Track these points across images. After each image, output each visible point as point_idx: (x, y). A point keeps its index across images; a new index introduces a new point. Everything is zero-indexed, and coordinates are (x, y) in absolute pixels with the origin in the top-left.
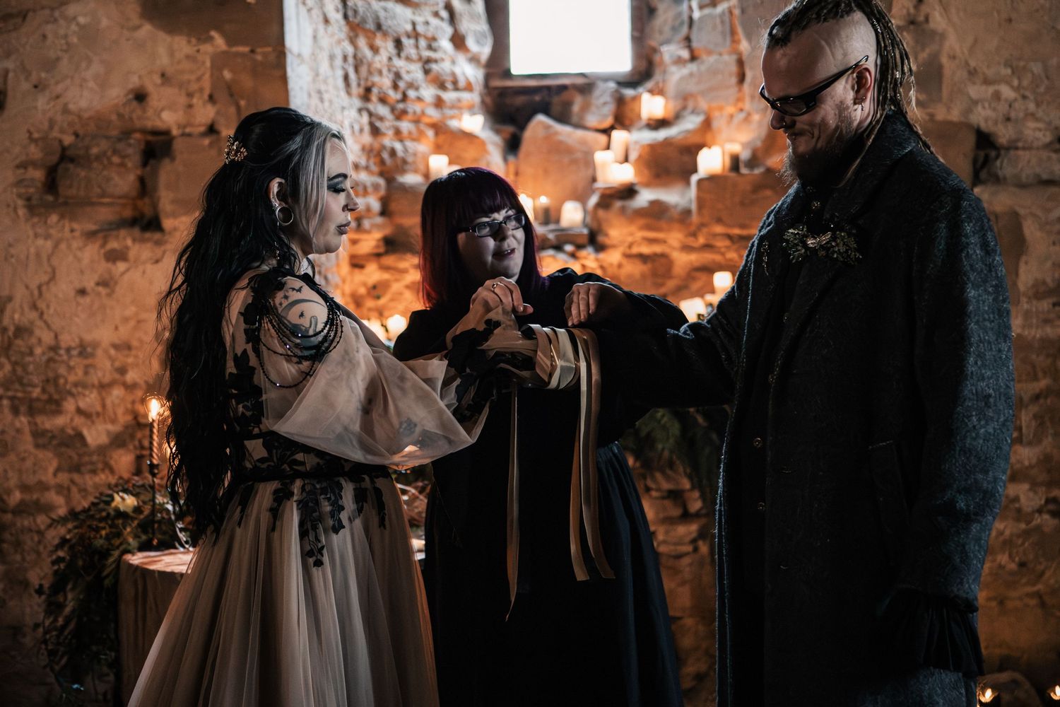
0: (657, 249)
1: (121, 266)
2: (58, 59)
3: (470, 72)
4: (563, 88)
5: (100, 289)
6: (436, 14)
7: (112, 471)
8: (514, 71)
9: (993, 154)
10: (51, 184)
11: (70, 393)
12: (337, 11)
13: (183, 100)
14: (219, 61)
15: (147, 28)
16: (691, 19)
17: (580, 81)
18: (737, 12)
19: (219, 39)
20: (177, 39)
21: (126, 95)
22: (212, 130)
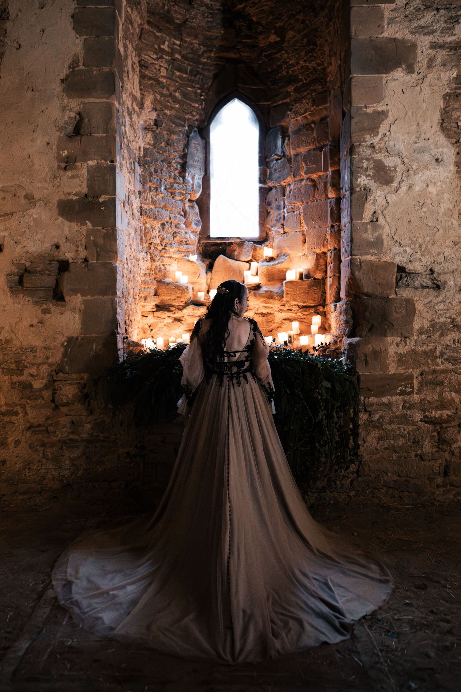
0: (268, 311)
1: (48, 316)
2: (25, 231)
3: (193, 238)
4: (232, 243)
5: (39, 324)
6: (179, 213)
7: (43, 398)
8: (211, 236)
9: (404, 275)
10: (21, 282)
11: (27, 367)
12: (138, 212)
13: (74, 248)
14: (89, 233)
15: (61, 219)
16: (284, 216)
17: (238, 240)
18: (302, 215)
19: (89, 224)
20: (73, 223)
21: (52, 246)
22: (86, 260)
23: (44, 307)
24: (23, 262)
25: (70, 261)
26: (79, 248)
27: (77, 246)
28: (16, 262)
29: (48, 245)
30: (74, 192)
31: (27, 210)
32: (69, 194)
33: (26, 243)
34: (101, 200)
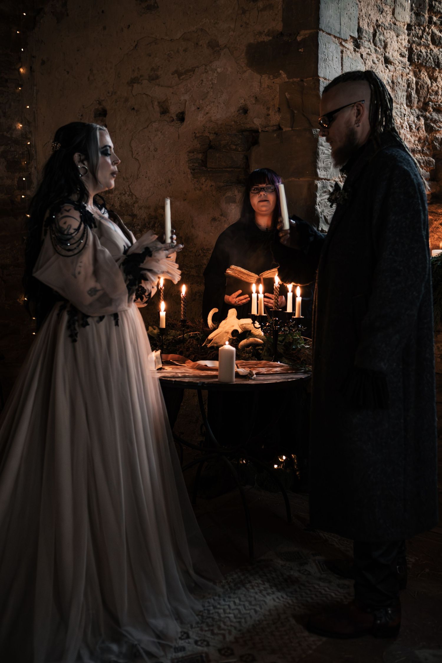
1: (232, 206)
5: (222, 218)
10: (204, 161)
13: (264, 111)
14: (284, 88)
15: (249, 71)
19: (284, 76)
20: (264, 76)
21: (239, 110)
22: (280, 128)
23: (229, 194)
24: (207, 134)
25: (260, 131)
26: (271, 112)
27: (268, 109)
28: (198, 135)
29: (233, 109)
30: (266, 31)
31: (211, 62)
32: (260, 33)
33: (209, 107)
34: (299, 39)
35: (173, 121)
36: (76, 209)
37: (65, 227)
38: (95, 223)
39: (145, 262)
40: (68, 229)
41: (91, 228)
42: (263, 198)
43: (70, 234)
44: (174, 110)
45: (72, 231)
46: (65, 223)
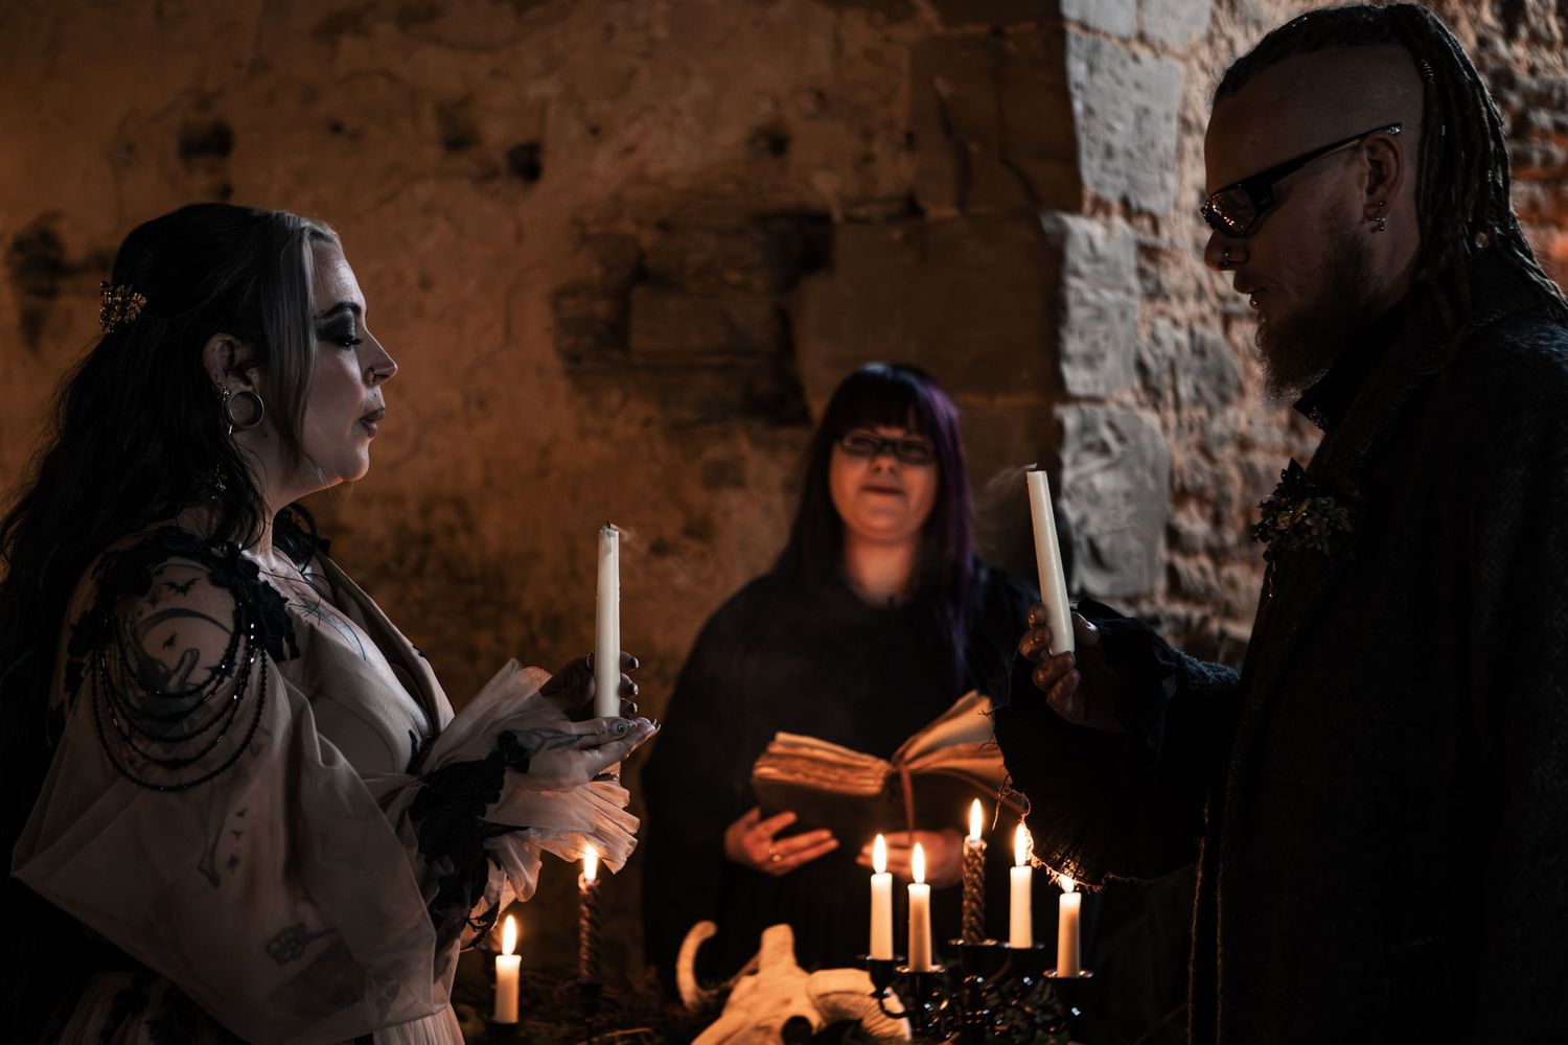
1: (731, 498)
2: (632, 73)
5: (689, 541)
10: (618, 328)
13: (853, 146)
14: (928, 59)
19: (929, 15)
20: (849, 15)
21: (752, 141)
22: (911, 208)
23: (716, 452)
24: (627, 227)
25: (837, 216)
26: (878, 147)
27: (868, 135)
28: (594, 230)
29: (730, 137)
33: (636, 128)
35: (492, 175)
36: (216, 582)
37: (170, 659)
38: (291, 639)
39: (503, 793)
40: (181, 672)
41: (278, 658)
42: (883, 480)
43: (191, 688)
44: (497, 134)
45: (200, 675)
46: (170, 642)
